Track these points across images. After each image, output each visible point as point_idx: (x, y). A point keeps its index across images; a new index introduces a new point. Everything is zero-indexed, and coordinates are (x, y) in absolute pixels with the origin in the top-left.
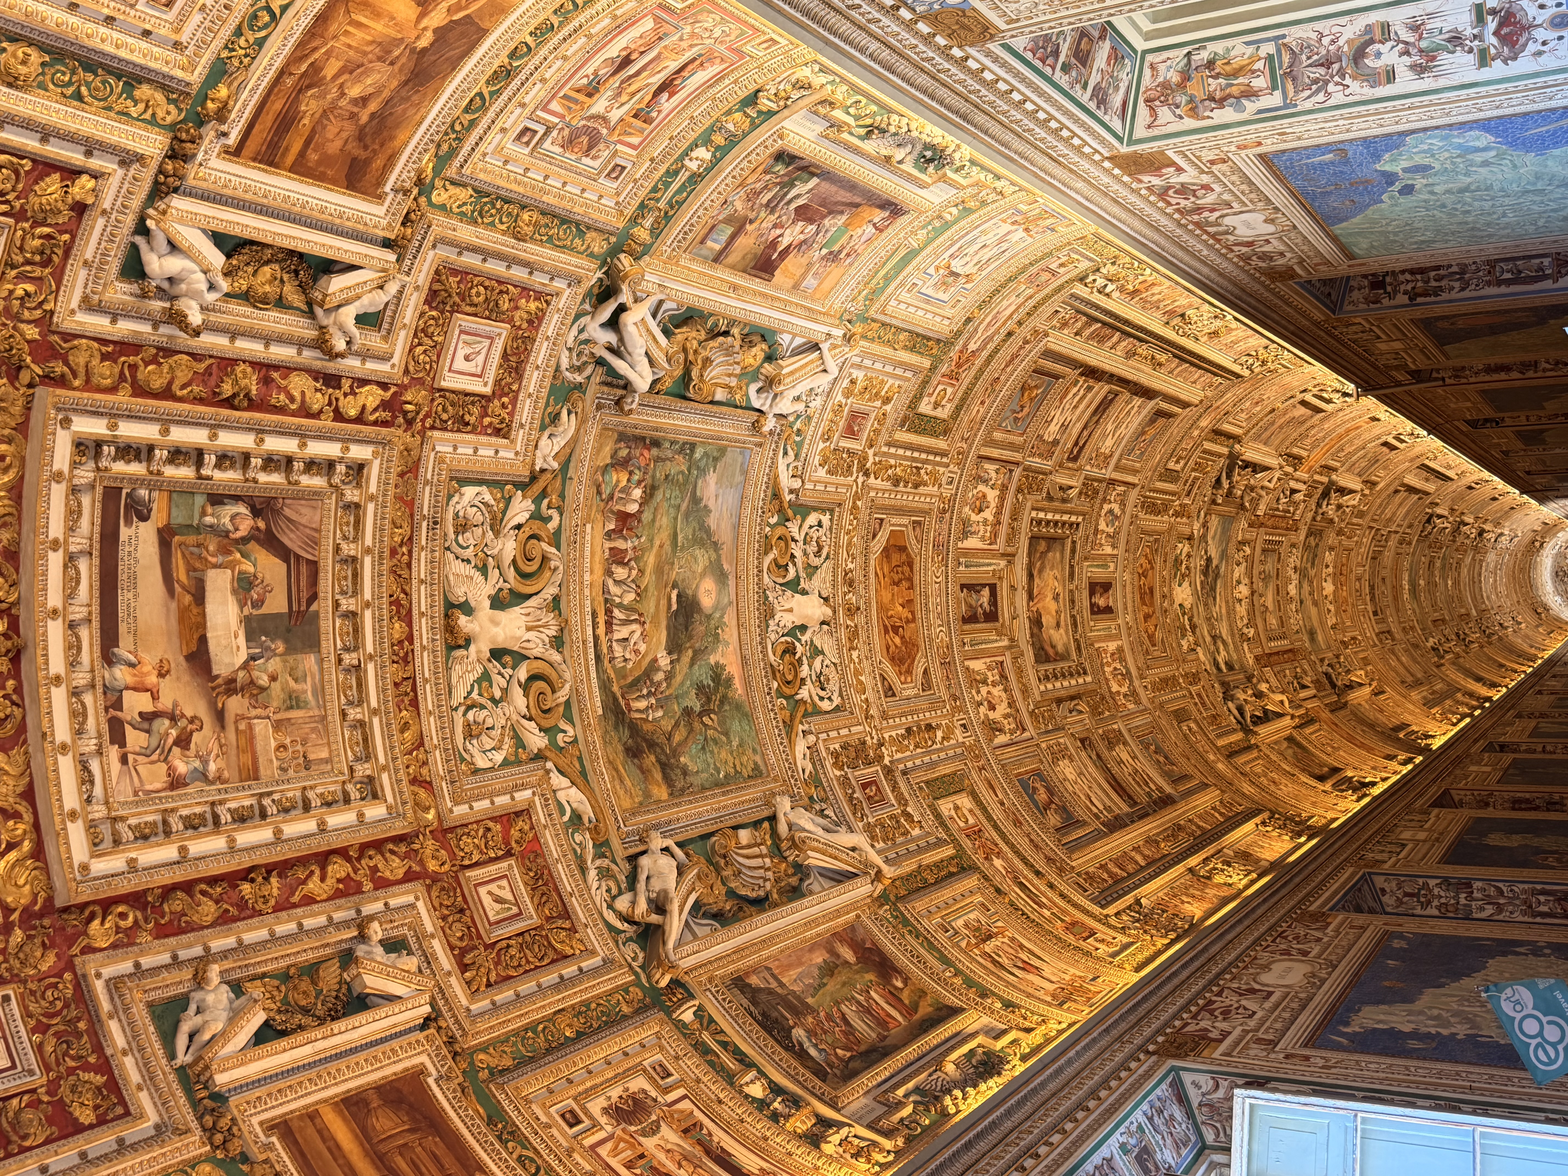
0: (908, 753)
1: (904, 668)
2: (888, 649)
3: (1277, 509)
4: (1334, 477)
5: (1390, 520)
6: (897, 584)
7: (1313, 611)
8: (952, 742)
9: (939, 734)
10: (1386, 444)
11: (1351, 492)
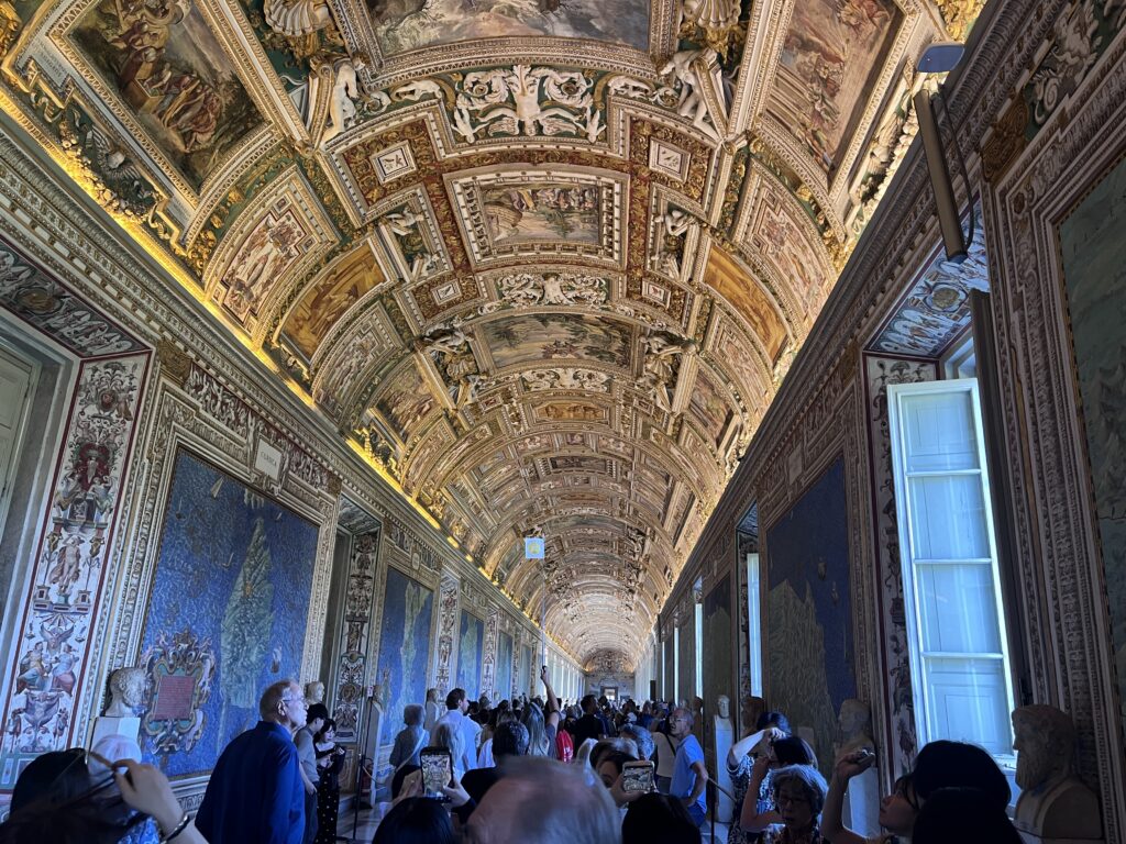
3: (657, 215)
4: (693, 348)
5: (640, 480)
7: (535, 348)
10: (730, 415)
11: (671, 398)
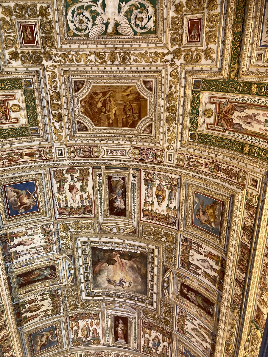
0: (49, 87)
1: (87, 106)
2: (96, 93)
6: (124, 109)
8: (54, 136)
9: (57, 125)
